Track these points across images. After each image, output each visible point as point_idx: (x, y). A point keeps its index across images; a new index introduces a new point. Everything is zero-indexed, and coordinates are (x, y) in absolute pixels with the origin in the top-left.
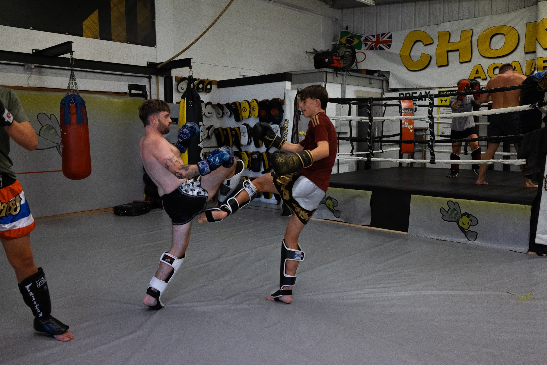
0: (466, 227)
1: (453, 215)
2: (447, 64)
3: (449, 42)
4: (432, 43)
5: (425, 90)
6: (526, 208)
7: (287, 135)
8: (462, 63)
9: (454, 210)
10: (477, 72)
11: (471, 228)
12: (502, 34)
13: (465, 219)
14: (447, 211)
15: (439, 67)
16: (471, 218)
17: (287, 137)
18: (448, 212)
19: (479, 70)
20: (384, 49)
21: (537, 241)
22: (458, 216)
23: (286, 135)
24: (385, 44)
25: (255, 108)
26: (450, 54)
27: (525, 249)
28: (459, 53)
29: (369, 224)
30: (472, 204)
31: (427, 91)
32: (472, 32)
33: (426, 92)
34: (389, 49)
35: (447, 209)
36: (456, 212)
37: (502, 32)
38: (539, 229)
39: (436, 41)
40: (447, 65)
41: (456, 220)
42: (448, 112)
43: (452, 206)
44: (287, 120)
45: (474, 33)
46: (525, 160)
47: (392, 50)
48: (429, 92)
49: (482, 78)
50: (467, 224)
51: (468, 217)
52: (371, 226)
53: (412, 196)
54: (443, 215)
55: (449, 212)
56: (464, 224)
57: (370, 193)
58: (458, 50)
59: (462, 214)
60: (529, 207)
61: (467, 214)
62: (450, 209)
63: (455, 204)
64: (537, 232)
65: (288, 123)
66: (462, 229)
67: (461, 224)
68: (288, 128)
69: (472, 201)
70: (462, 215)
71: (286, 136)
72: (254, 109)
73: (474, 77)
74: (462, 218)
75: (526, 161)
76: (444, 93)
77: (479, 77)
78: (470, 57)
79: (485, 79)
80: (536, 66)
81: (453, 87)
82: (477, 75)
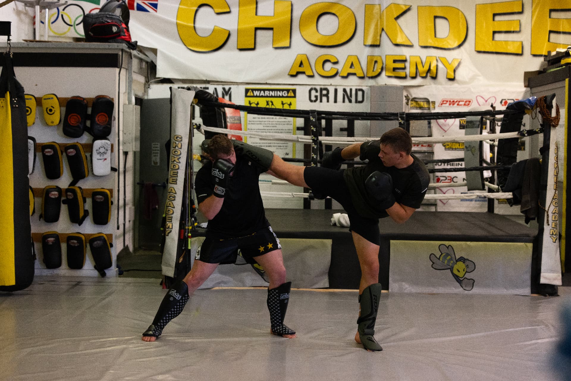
0: (461, 275)
1: (446, 262)
2: (253, 47)
3: (256, 14)
4: (229, 12)
5: (223, 85)
6: (526, 246)
7: (180, 160)
8: (276, 48)
9: (448, 255)
10: (301, 64)
11: (468, 276)
12: (334, 14)
13: (460, 266)
14: (438, 257)
15: (241, 50)
16: (467, 263)
17: (180, 163)
18: (439, 259)
19: (303, 62)
20: (146, 11)
21: (543, 281)
22: (452, 262)
23: (178, 159)
24: (146, 2)
25: (53, 110)
26: (259, 32)
27: (527, 291)
28: (272, 33)
29: (327, 285)
30: (469, 246)
31: (227, 87)
32: (292, 5)
33: (224, 89)
34: (156, 11)
35: (438, 254)
36: (449, 257)
37: (333, 12)
38: (543, 268)
39: (235, 10)
40: (253, 49)
41: (449, 267)
42: (261, 122)
43: (444, 250)
44: (180, 137)
45: (295, 7)
46: (511, 193)
47: (160, 13)
48: (230, 89)
49: (307, 74)
50: (463, 271)
51: (464, 262)
52: (330, 287)
53: (392, 241)
54: (433, 263)
55: (441, 259)
56: (459, 271)
57: (329, 242)
58: (271, 29)
59: (457, 259)
60: (530, 245)
61: (462, 259)
62: (442, 254)
63: (448, 248)
64: (542, 271)
65: (181, 141)
66: (457, 278)
67: (456, 272)
68: (181, 148)
69: (468, 243)
70: (457, 261)
71: (177, 161)
72: (51, 110)
73: (296, 72)
74: (456, 264)
75: (513, 195)
76: (254, 92)
77: (303, 73)
78: (289, 41)
79: (312, 76)
80: (384, 65)
81: (266, 84)
82: (301, 69)
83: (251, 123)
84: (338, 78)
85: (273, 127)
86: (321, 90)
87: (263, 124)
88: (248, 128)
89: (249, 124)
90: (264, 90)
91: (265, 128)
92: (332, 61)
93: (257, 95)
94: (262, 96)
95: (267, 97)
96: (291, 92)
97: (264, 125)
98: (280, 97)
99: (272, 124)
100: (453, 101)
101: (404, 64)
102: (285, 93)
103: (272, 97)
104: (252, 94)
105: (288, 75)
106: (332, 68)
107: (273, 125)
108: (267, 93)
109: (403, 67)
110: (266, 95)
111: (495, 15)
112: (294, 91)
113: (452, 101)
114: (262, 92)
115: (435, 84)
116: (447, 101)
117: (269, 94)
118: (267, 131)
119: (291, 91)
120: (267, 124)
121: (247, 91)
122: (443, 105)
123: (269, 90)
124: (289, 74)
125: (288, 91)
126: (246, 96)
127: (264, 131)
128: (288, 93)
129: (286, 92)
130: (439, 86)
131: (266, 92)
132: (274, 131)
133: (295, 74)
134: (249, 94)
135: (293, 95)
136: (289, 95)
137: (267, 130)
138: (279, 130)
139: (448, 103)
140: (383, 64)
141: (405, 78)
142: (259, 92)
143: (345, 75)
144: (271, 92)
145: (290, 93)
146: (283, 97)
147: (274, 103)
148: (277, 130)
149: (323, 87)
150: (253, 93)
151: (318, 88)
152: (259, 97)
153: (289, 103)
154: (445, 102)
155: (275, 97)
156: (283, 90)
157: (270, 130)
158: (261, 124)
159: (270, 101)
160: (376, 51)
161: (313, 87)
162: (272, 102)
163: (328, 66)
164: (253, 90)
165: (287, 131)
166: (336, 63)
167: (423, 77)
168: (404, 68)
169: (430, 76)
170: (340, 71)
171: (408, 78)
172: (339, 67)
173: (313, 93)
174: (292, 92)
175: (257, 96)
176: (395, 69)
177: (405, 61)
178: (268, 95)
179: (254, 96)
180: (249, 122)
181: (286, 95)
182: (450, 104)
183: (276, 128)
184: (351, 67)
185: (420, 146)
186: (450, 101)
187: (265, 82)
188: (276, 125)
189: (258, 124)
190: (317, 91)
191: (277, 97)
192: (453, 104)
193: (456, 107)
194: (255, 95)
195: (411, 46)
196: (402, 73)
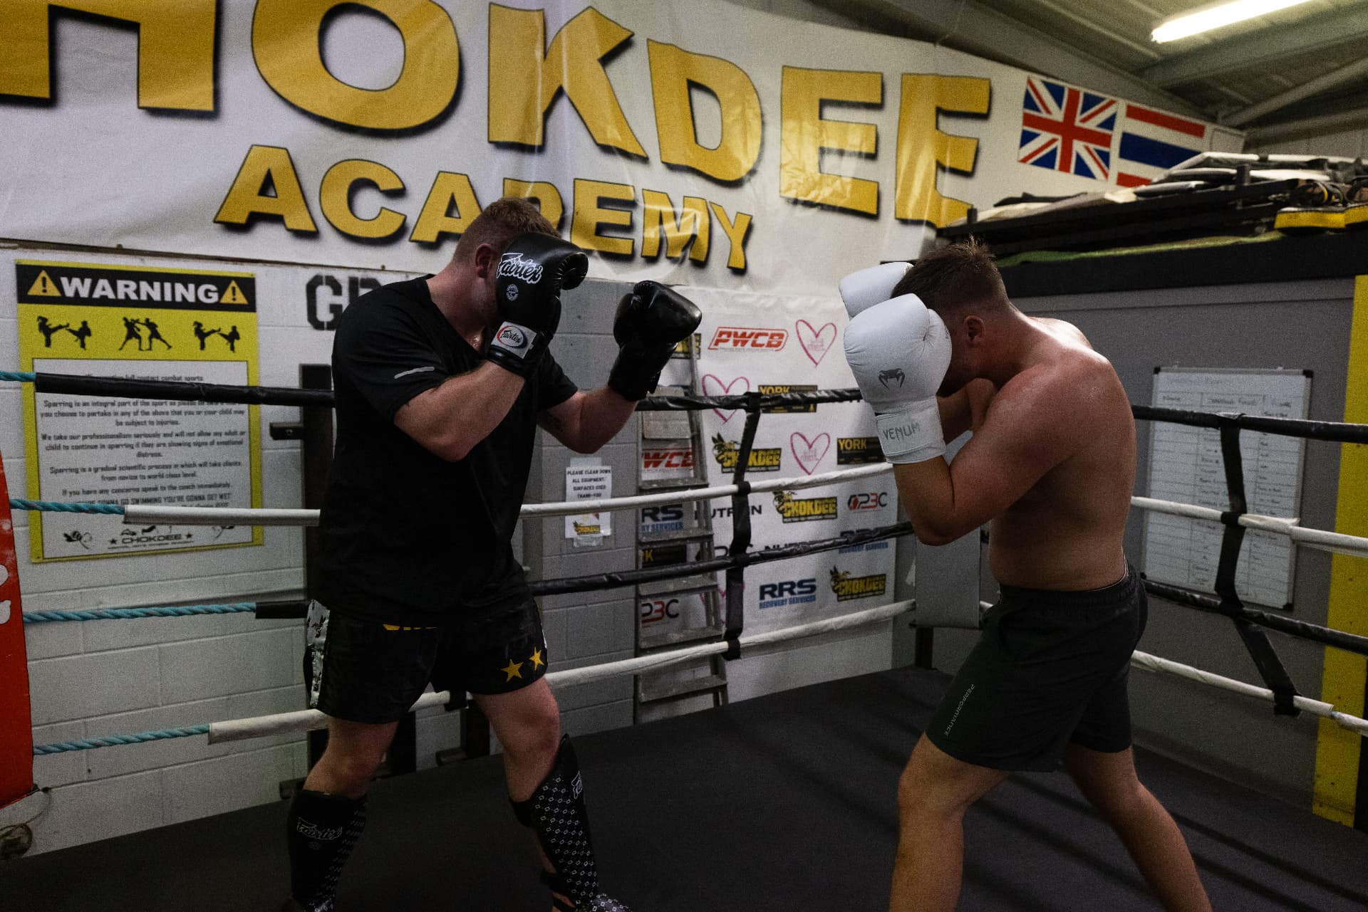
2: (43, 93)
8: (155, 112)
10: (267, 185)
12: (384, 16)
19: (276, 180)
26: (70, 32)
28: (135, 43)
37: (382, 7)
40: (47, 103)
49: (291, 223)
58: (131, 27)
73: (246, 215)
76: (64, 280)
77: (277, 219)
78: (209, 87)
79: (311, 235)
80: (569, 212)
81: (120, 250)
82: (265, 205)
83: (53, 410)
84: (406, 247)
85: (161, 423)
86: (354, 283)
87: (116, 414)
88: (41, 432)
89: (48, 415)
90: (114, 276)
91: (125, 430)
92: (382, 188)
93: (77, 293)
94: (104, 302)
95: (127, 303)
96: (234, 289)
97: (120, 419)
98: (185, 305)
99: (155, 413)
100: (744, 335)
101: (629, 214)
102: (207, 291)
103: (150, 303)
104: (52, 291)
105: (215, 222)
106: (382, 208)
107: (159, 418)
108: (125, 289)
109: (627, 223)
110: (121, 296)
111: (824, 103)
112: (248, 286)
113: (740, 332)
114: (103, 283)
115: (699, 281)
116: (729, 334)
117: (137, 292)
118: (132, 441)
119: (233, 284)
120: (136, 413)
121: (26, 275)
122: (721, 345)
123: (137, 276)
124: (219, 219)
125: (221, 283)
126: (23, 296)
127: (123, 441)
128: (221, 293)
129: (213, 288)
130: (711, 290)
131: (120, 283)
132: (168, 440)
133: (241, 219)
134: (36, 289)
135: (241, 299)
136: (227, 298)
137: (137, 436)
138: (191, 434)
139: (732, 339)
140: (563, 207)
141: (627, 258)
142: (88, 282)
143: (432, 238)
144: (144, 286)
145: (229, 292)
146: (198, 305)
147: (159, 330)
148: (182, 434)
149: (359, 275)
150: (59, 286)
151: (342, 277)
152: (90, 301)
153: (227, 331)
154: (724, 337)
155: (162, 304)
156: (198, 280)
157: (147, 436)
158: (104, 414)
159: (143, 321)
160: (533, 167)
161: (324, 273)
162: (151, 326)
163: (369, 202)
164: (56, 273)
165: (225, 438)
166: (398, 193)
167: (673, 260)
168: (629, 228)
169: (690, 259)
170: (411, 221)
171: (639, 259)
172: (410, 208)
173: (324, 293)
174: (238, 290)
175: (77, 300)
176: (601, 229)
177: (631, 204)
178: (133, 297)
179: (62, 300)
180: (46, 410)
181: (214, 298)
182: (736, 343)
183: (176, 429)
184: (449, 213)
185: (662, 466)
186: (736, 334)
187: (114, 245)
188: (175, 418)
189: (94, 414)
190: (337, 290)
191: (173, 305)
192: (744, 343)
193: (749, 350)
194: (69, 293)
195: (644, 160)
196: (622, 245)
